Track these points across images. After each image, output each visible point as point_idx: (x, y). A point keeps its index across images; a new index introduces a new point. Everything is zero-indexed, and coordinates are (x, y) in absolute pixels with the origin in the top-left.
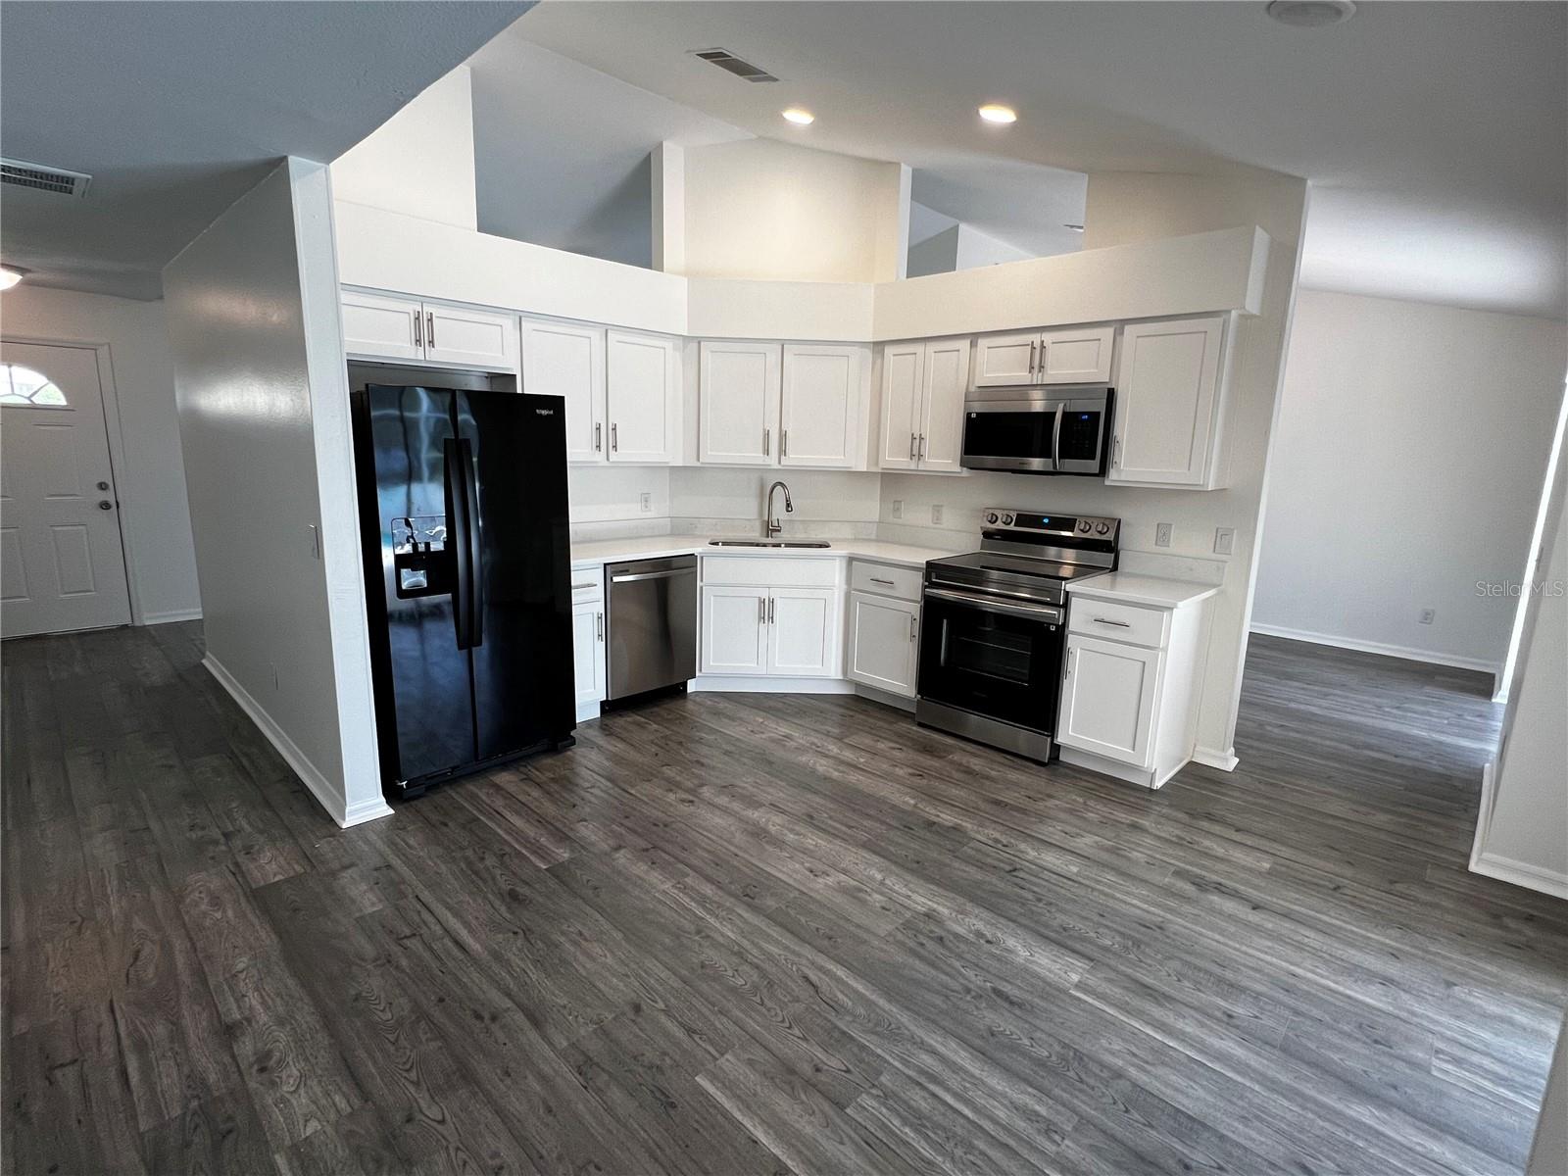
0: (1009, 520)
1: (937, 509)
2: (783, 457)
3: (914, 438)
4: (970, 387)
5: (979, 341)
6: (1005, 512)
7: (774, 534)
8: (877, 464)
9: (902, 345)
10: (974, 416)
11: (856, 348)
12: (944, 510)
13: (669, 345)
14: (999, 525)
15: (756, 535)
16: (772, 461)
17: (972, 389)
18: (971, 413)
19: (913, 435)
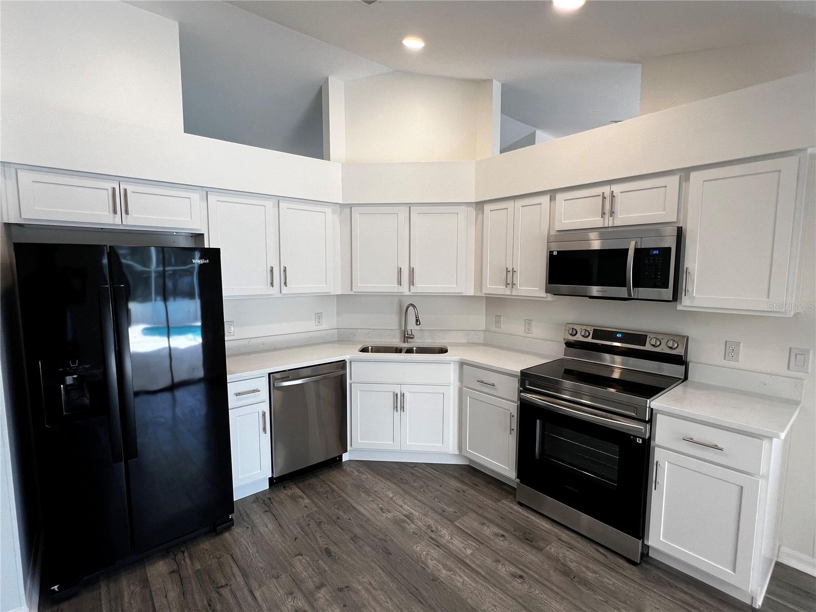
0: (587, 334)
1: (528, 322)
2: (412, 286)
3: (508, 271)
4: (551, 231)
5: (557, 195)
6: (585, 327)
7: (409, 340)
8: (481, 291)
9: (497, 203)
10: (555, 253)
11: (464, 207)
12: (533, 323)
13: (328, 210)
14: (579, 338)
15: (396, 342)
16: (405, 289)
17: (553, 233)
18: (553, 252)
19: (507, 268)
